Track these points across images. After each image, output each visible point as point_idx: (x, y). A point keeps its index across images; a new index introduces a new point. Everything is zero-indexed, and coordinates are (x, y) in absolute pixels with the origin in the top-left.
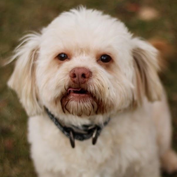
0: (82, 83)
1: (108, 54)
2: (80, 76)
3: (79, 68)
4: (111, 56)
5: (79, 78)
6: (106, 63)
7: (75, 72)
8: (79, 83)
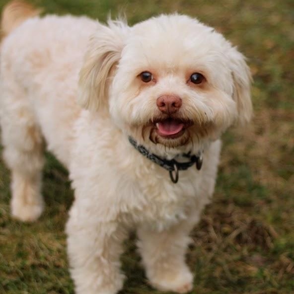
0: (172, 113)
1: (200, 72)
2: (170, 105)
3: (168, 96)
4: (203, 74)
5: (168, 108)
6: (199, 85)
7: (165, 102)
8: (169, 113)
